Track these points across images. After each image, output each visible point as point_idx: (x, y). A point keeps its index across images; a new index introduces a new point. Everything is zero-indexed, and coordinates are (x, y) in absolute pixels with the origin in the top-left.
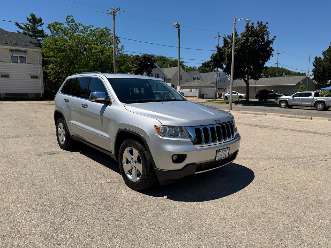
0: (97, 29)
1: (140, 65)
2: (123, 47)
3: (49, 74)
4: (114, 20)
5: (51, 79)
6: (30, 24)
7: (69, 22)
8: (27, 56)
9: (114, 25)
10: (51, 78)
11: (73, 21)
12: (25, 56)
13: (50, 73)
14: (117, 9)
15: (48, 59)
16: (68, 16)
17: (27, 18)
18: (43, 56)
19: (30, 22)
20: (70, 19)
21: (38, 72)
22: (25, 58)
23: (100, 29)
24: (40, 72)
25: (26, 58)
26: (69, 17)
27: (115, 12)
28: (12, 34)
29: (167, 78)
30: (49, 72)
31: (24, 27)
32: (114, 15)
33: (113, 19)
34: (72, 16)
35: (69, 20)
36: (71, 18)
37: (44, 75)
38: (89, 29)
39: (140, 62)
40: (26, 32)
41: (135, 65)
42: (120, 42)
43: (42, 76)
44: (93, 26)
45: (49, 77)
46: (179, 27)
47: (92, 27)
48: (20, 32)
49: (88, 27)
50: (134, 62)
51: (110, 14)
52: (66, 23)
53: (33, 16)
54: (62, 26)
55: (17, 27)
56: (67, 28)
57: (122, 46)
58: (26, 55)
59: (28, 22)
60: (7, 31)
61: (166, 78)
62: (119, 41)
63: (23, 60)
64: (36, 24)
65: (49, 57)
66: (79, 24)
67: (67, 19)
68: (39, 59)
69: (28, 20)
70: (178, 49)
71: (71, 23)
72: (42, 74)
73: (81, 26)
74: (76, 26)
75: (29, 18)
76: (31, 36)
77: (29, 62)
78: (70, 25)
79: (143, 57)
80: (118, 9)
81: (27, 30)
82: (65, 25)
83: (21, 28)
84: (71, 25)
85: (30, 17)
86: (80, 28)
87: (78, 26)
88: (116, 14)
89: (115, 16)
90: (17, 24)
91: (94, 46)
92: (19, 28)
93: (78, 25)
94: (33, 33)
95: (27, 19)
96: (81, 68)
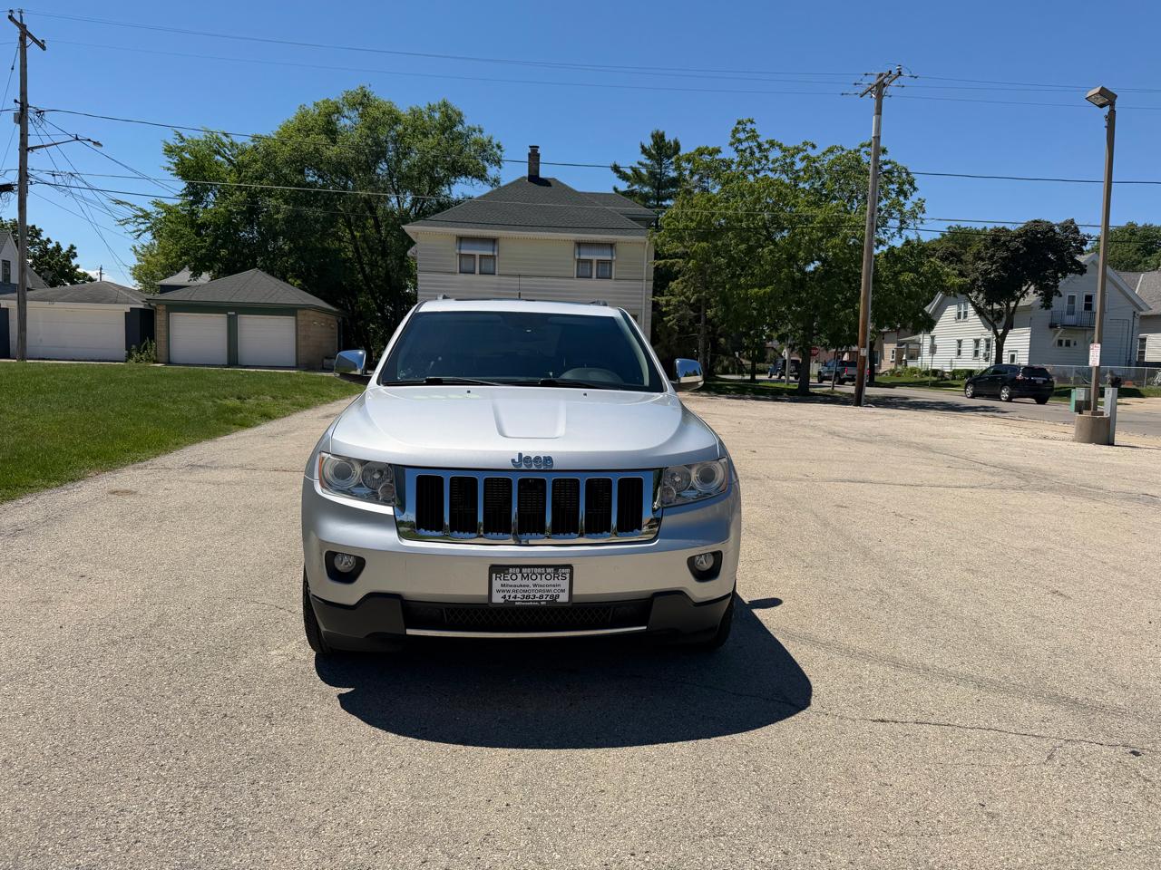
0: (831, 151)
1: (1005, 265)
2: (920, 206)
3: (664, 309)
4: (879, 112)
5: (671, 323)
6: (648, 162)
7: (740, 141)
8: (614, 258)
9: (878, 129)
10: (670, 320)
11: (753, 136)
12: (609, 258)
13: (668, 304)
14: (890, 72)
15: (665, 265)
16: (739, 123)
17: (643, 147)
18: (657, 256)
19: (650, 156)
20: (744, 130)
21: (638, 303)
22: (610, 262)
23: (843, 150)
24: (646, 303)
25: (613, 263)
26: (740, 127)
27: (884, 85)
28: (588, 198)
29: (1150, 313)
30: (664, 302)
31: (629, 172)
32: (880, 96)
33: (874, 111)
34: (752, 122)
35: (742, 136)
36: (749, 127)
37: (655, 313)
38: (801, 155)
39: (1005, 254)
40: (636, 187)
41: (985, 267)
42: (915, 189)
43: (650, 315)
44: (814, 143)
45: (665, 319)
46: (1112, 104)
47: (809, 148)
48: (619, 190)
49: (798, 150)
50: (983, 254)
51: (867, 96)
52: (732, 144)
53: (659, 138)
54: (719, 156)
55: (615, 175)
56: (733, 162)
57: (916, 201)
58: (612, 255)
59: (643, 158)
60: (579, 189)
61: (1142, 313)
62: (911, 184)
63: (605, 270)
64: (665, 161)
65: (670, 256)
66: (772, 144)
67: (736, 131)
68: (647, 266)
69: (644, 151)
70: (1102, 188)
71: (745, 145)
72: (650, 310)
73: (777, 148)
74: (761, 150)
75: (646, 146)
76: (645, 198)
77: (619, 276)
78: (742, 150)
79: (1020, 236)
80: (895, 72)
81: (636, 183)
82: (728, 154)
83: (624, 177)
84: (744, 151)
85: (649, 143)
86: (775, 154)
87: (766, 150)
88: (888, 90)
89: (885, 100)
90: (616, 169)
91: (807, 208)
92: (620, 177)
93: (766, 146)
94: (653, 187)
95: (641, 149)
96: (753, 286)
